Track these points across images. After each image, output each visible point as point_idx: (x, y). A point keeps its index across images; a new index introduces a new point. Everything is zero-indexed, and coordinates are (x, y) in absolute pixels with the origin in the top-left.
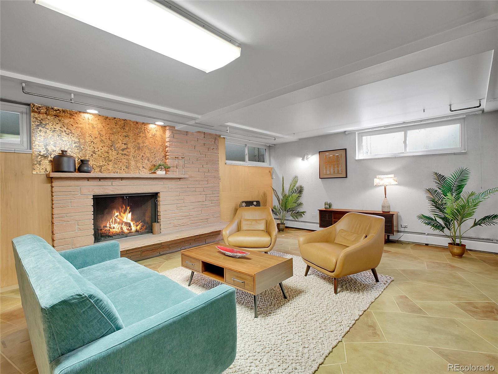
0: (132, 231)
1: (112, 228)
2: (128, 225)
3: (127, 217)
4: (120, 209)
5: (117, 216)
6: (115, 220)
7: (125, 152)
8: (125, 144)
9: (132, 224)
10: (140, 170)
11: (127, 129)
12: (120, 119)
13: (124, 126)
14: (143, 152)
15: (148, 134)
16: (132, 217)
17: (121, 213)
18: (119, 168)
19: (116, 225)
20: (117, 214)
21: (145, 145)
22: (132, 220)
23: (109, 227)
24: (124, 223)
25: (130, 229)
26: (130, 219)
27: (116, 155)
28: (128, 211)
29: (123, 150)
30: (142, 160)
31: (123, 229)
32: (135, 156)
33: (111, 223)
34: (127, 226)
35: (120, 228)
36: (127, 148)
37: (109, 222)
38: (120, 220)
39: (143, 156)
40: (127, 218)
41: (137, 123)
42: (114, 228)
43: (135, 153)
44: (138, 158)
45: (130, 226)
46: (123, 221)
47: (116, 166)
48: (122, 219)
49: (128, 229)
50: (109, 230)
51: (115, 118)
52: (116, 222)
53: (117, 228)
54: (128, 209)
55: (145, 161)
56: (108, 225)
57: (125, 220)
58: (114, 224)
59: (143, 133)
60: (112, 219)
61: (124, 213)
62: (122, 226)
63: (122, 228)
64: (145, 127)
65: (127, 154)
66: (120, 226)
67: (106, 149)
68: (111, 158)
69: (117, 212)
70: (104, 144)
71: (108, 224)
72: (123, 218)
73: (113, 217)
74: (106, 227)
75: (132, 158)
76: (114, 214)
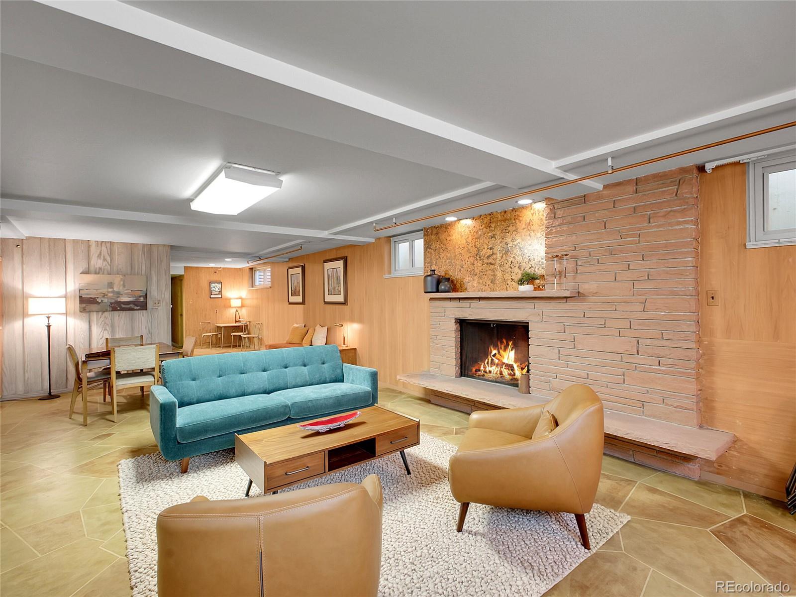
0: (515, 377)
1: (488, 372)
2: (510, 367)
3: (509, 356)
4: (499, 344)
5: (494, 355)
6: (492, 360)
7: (490, 261)
8: (491, 249)
9: (515, 366)
10: (508, 284)
11: (493, 225)
12: (486, 214)
13: (490, 223)
14: (512, 256)
15: (520, 224)
16: (516, 357)
17: (501, 351)
18: (484, 283)
19: (494, 367)
20: (494, 352)
21: (516, 244)
22: (516, 361)
23: (484, 371)
24: (504, 366)
25: (513, 373)
26: (513, 360)
27: (480, 267)
28: (510, 348)
29: (488, 257)
30: (511, 268)
31: (504, 373)
32: (502, 264)
33: (487, 365)
34: (509, 370)
35: (498, 373)
36: (493, 254)
37: (483, 364)
38: (499, 360)
39: (512, 262)
40: (508, 359)
41: (505, 212)
42: (490, 372)
43: (501, 258)
44: (507, 266)
45: (513, 370)
46: (503, 362)
47: (481, 281)
48: (501, 359)
49: (510, 374)
50: (484, 375)
51: (481, 216)
52: (493, 363)
53: (494, 373)
54: (510, 344)
55: (515, 270)
56: (482, 368)
57: (505, 361)
58: (491, 367)
59: (513, 226)
60: (488, 360)
61: (505, 350)
62: (502, 369)
63: (501, 373)
64: (517, 213)
65: (493, 262)
66: (499, 369)
67: (472, 259)
68: (477, 271)
69: (495, 349)
70: (470, 255)
71: (482, 366)
72: (503, 357)
73: (489, 357)
74: (479, 370)
75: (499, 268)
76: (491, 352)
